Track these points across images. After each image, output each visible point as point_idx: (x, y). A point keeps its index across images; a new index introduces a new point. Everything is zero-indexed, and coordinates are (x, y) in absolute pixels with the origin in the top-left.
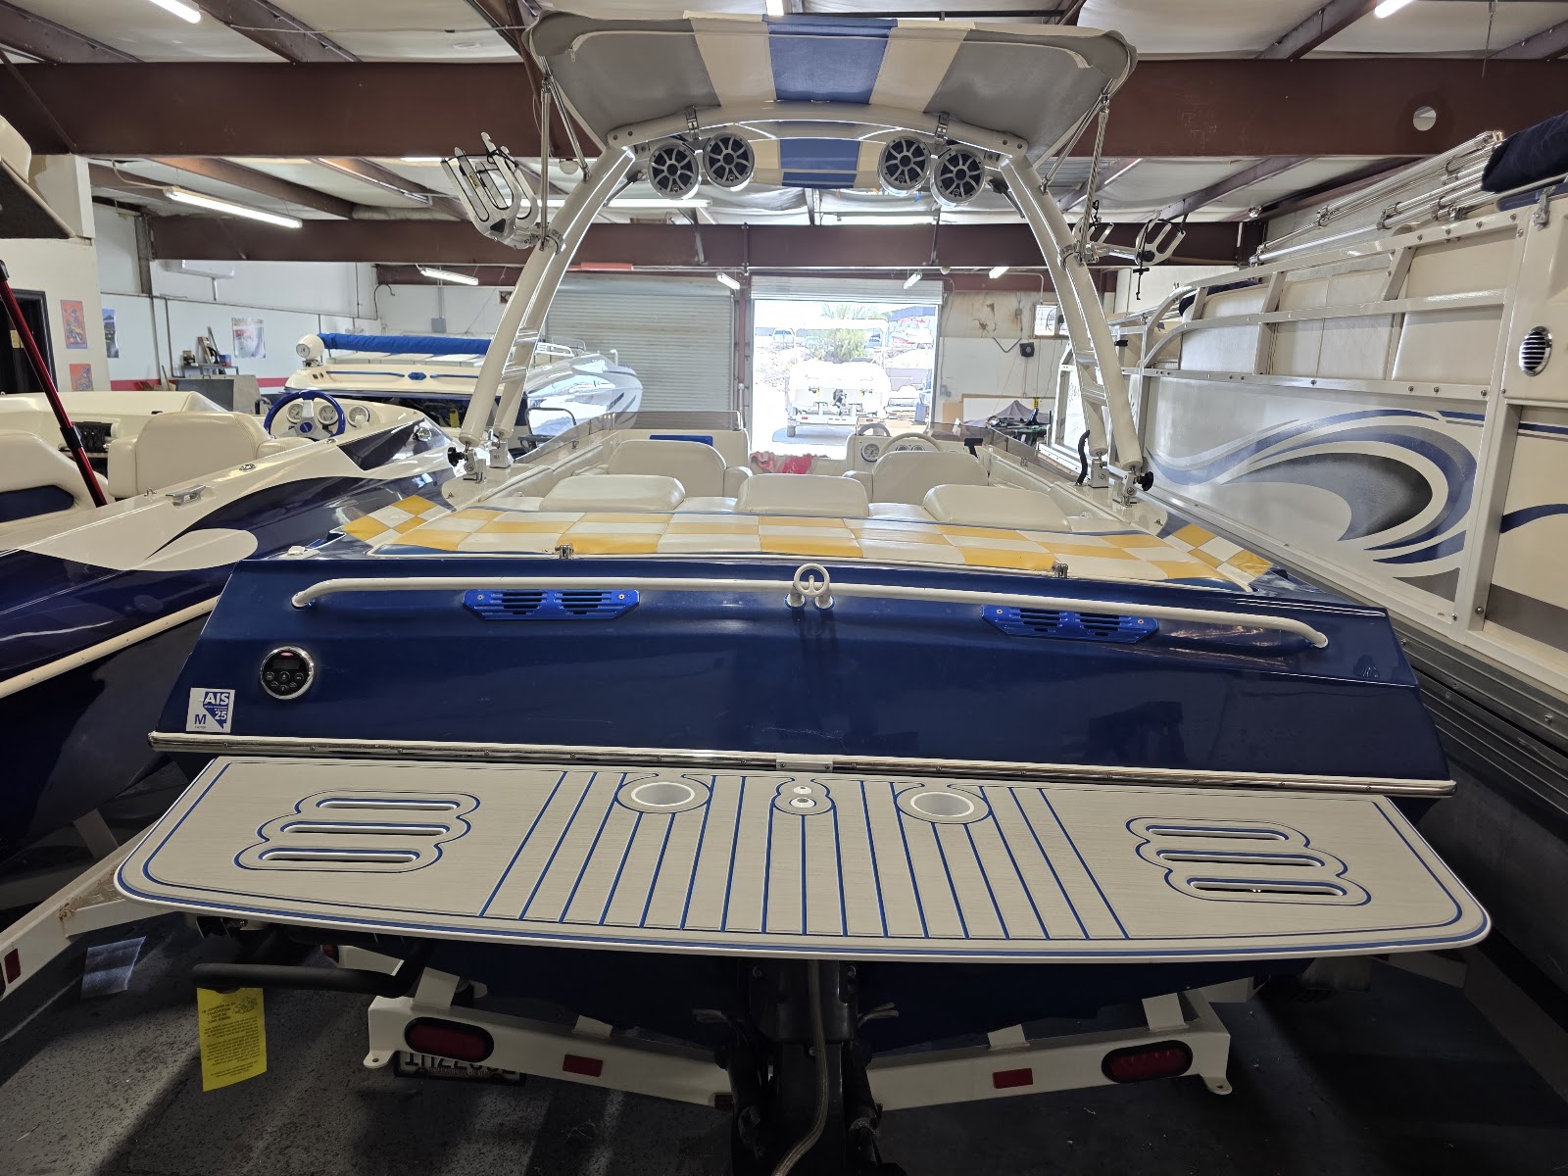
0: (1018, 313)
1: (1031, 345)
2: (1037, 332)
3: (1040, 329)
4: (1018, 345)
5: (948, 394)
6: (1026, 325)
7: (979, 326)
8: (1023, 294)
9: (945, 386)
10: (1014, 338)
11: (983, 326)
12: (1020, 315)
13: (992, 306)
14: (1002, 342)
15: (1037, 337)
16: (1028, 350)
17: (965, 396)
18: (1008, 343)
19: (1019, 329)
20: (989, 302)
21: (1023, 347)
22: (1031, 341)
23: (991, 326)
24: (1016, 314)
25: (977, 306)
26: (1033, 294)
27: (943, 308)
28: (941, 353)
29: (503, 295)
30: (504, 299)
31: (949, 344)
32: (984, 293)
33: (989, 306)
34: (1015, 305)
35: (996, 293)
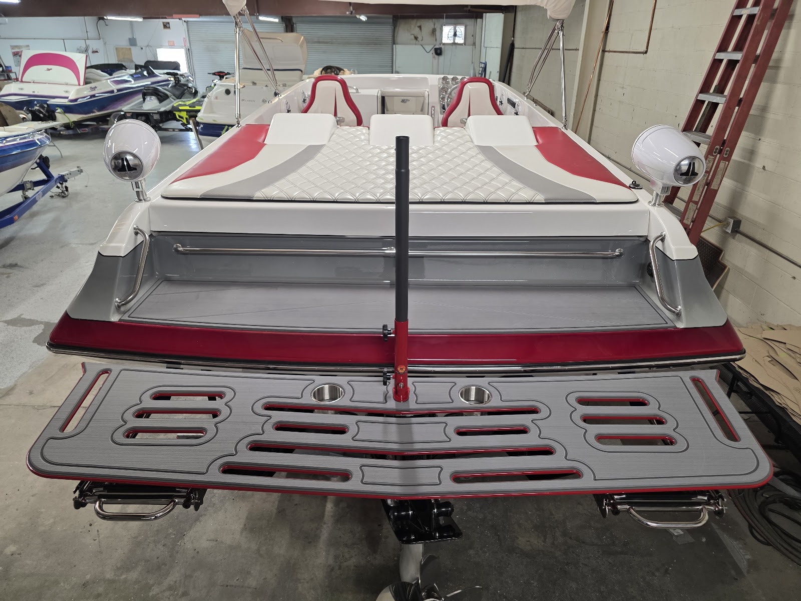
0: (434, 31)
1: (440, 49)
2: (443, 42)
3: (445, 40)
4: (433, 49)
6: (438, 37)
7: (413, 38)
8: (436, 20)
10: (432, 45)
11: (416, 38)
12: (435, 32)
13: (420, 27)
14: (426, 47)
15: (444, 44)
16: (439, 51)
18: (429, 48)
19: (435, 40)
20: (418, 25)
21: (436, 50)
22: (440, 46)
23: (420, 38)
25: (413, 26)
26: (441, 20)
27: (394, 28)
28: (394, 54)
29: (165, 24)
30: (166, 26)
31: (398, 48)
32: (415, 20)
33: (418, 27)
34: (432, 26)
35: (423, 20)
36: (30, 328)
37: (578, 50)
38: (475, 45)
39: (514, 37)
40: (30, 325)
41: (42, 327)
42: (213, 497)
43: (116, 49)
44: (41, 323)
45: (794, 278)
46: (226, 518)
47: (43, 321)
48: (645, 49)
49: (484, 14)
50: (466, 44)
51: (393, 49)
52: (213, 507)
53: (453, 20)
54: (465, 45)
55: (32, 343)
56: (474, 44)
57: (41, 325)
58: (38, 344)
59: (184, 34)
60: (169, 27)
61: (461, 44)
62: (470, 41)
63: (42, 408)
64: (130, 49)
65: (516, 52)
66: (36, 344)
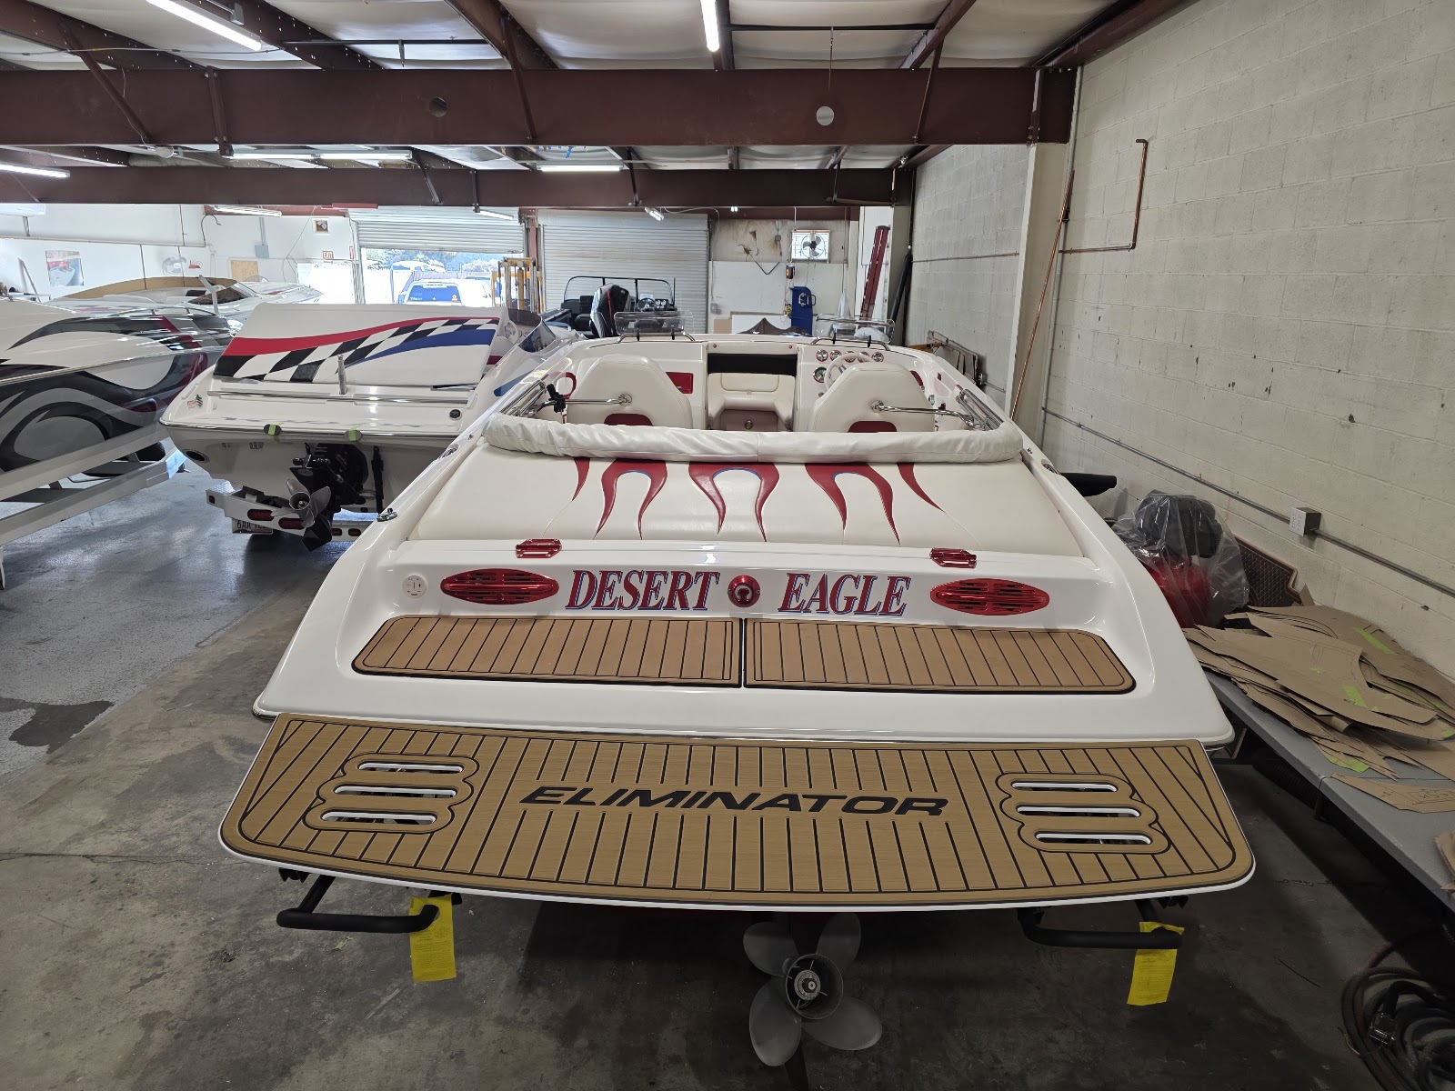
0: (777, 240)
2: (793, 257)
3: (798, 254)
4: (777, 269)
5: (718, 312)
6: (784, 250)
7: (743, 251)
8: (781, 222)
9: (716, 305)
10: (774, 262)
11: (747, 251)
12: (780, 241)
13: (754, 234)
14: (764, 265)
15: (794, 261)
17: (732, 313)
18: (768, 267)
19: (779, 253)
20: (751, 229)
23: (754, 252)
24: (776, 241)
25: (741, 233)
26: (789, 222)
27: (710, 234)
28: (710, 275)
29: (319, 224)
30: (320, 228)
31: (718, 267)
32: (747, 221)
33: (751, 233)
34: (775, 233)
35: (758, 222)
36: (8, 714)
37: (1017, 254)
38: (847, 263)
39: (911, 245)
40: (10, 709)
41: (32, 712)
42: (321, 1027)
43: (232, 262)
44: (31, 705)
45: (1426, 608)
46: (344, 1068)
47: (34, 701)
48: (1131, 242)
49: (862, 208)
50: (833, 260)
51: (708, 268)
52: (321, 1045)
53: (809, 223)
54: (830, 262)
55: (8, 741)
56: (846, 261)
57: (30, 709)
58: (20, 743)
59: (351, 242)
60: (326, 230)
61: (824, 261)
62: (839, 256)
63: (8, 857)
64: (256, 263)
65: (916, 267)
66: (14, 744)
